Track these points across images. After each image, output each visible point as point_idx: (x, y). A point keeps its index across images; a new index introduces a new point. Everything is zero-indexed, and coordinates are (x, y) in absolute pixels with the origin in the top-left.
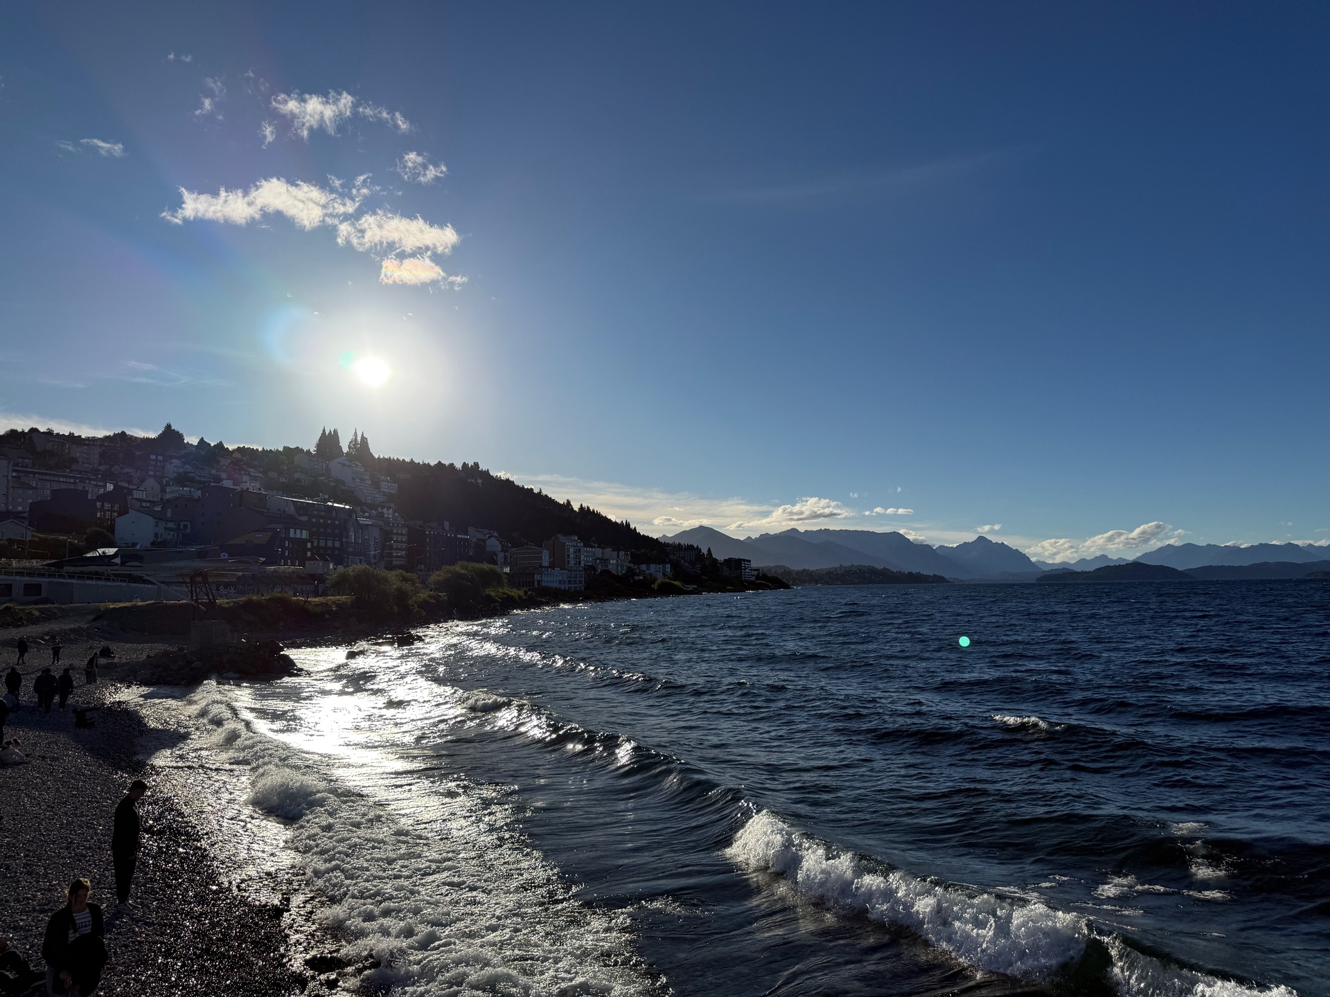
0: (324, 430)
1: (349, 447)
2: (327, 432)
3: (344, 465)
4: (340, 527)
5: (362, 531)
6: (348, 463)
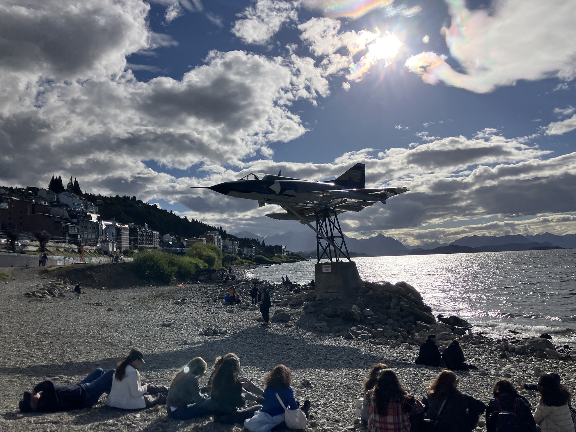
0: (53, 177)
1: (68, 186)
2: (55, 178)
3: (68, 196)
4: (95, 226)
5: (106, 229)
6: (69, 195)
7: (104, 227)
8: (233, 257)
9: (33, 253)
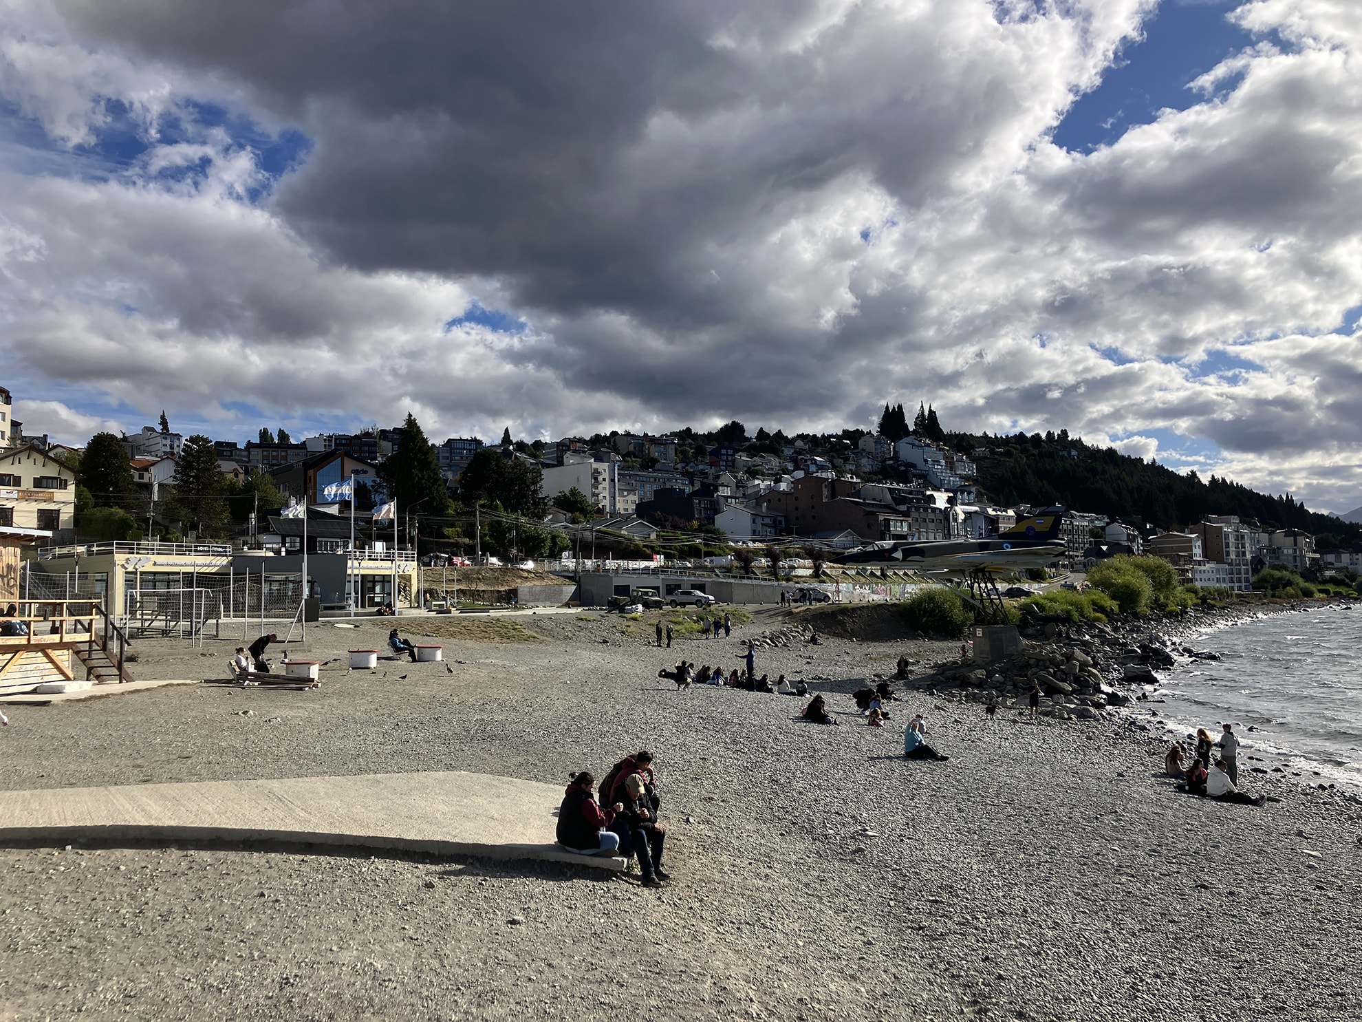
0: (887, 407)
1: (916, 424)
2: (891, 409)
3: (913, 445)
4: (941, 517)
5: (965, 520)
6: (917, 443)
7: (961, 517)
8: (1281, 579)
9: (803, 579)
